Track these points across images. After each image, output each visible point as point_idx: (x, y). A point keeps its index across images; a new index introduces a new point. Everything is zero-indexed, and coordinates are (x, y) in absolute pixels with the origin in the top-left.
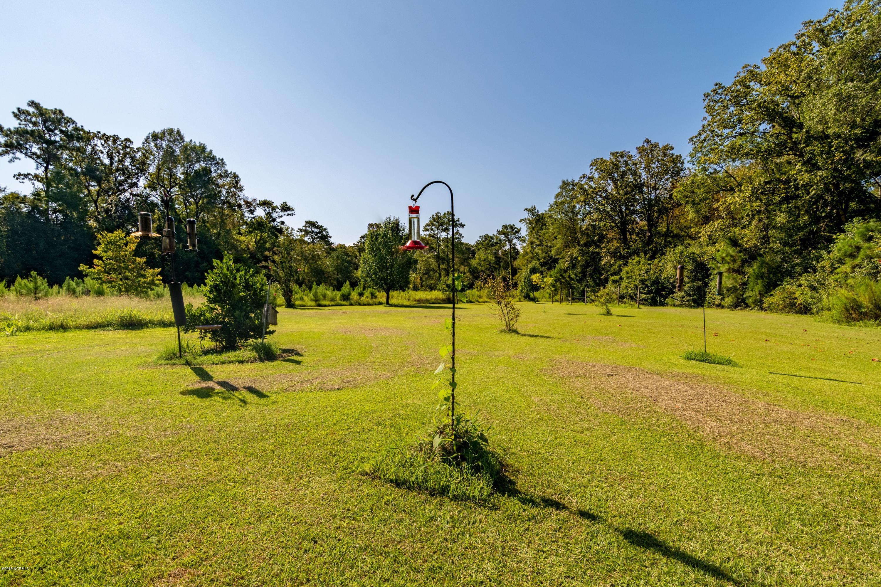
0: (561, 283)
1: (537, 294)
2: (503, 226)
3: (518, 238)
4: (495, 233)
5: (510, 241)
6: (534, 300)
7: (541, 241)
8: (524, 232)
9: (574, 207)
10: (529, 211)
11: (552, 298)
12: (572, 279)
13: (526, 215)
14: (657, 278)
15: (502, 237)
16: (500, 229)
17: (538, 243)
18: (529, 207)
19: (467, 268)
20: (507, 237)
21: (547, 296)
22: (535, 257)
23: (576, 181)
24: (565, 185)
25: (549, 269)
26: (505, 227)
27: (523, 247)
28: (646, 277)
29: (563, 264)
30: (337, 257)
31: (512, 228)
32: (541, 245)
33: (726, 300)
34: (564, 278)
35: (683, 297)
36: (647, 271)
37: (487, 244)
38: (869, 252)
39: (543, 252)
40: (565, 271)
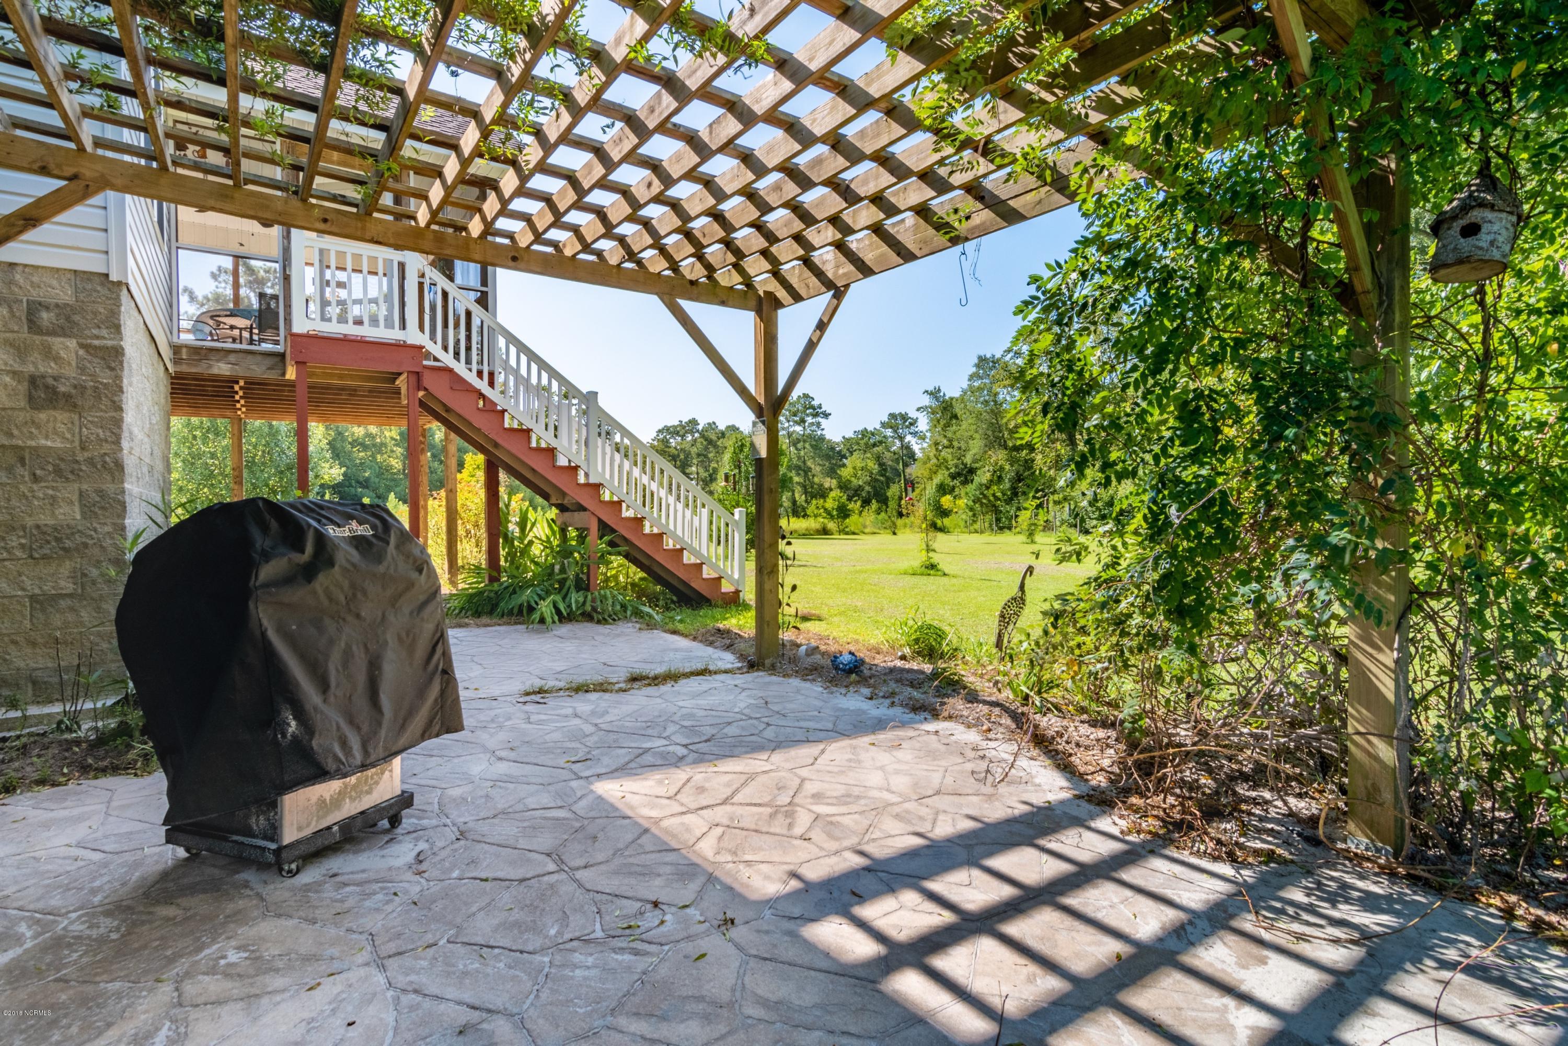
0: (982, 504)
1: (946, 521)
2: (890, 415)
3: (915, 434)
4: (878, 426)
5: (901, 438)
6: (942, 530)
7: (950, 441)
8: (923, 424)
9: (996, 394)
10: (931, 393)
11: (970, 527)
12: (997, 499)
13: (926, 401)
15: (889, 432)
16: (885, 420)
17: (945, 443)
18: (931, 388)
19: (834, 482)
20: (895, 431)
21: (962, 524)
22: (942, 464)
23: (998, 356)
24: (982, 360)
25: (965, 482)
26: (893, 416)
27: (922, 449)
29: (983, 477)
31: (904, 417)
32: (951, 446)
34: (985, 496)
37: (866, 444)
39: (953, 458)
40: (988, 488)
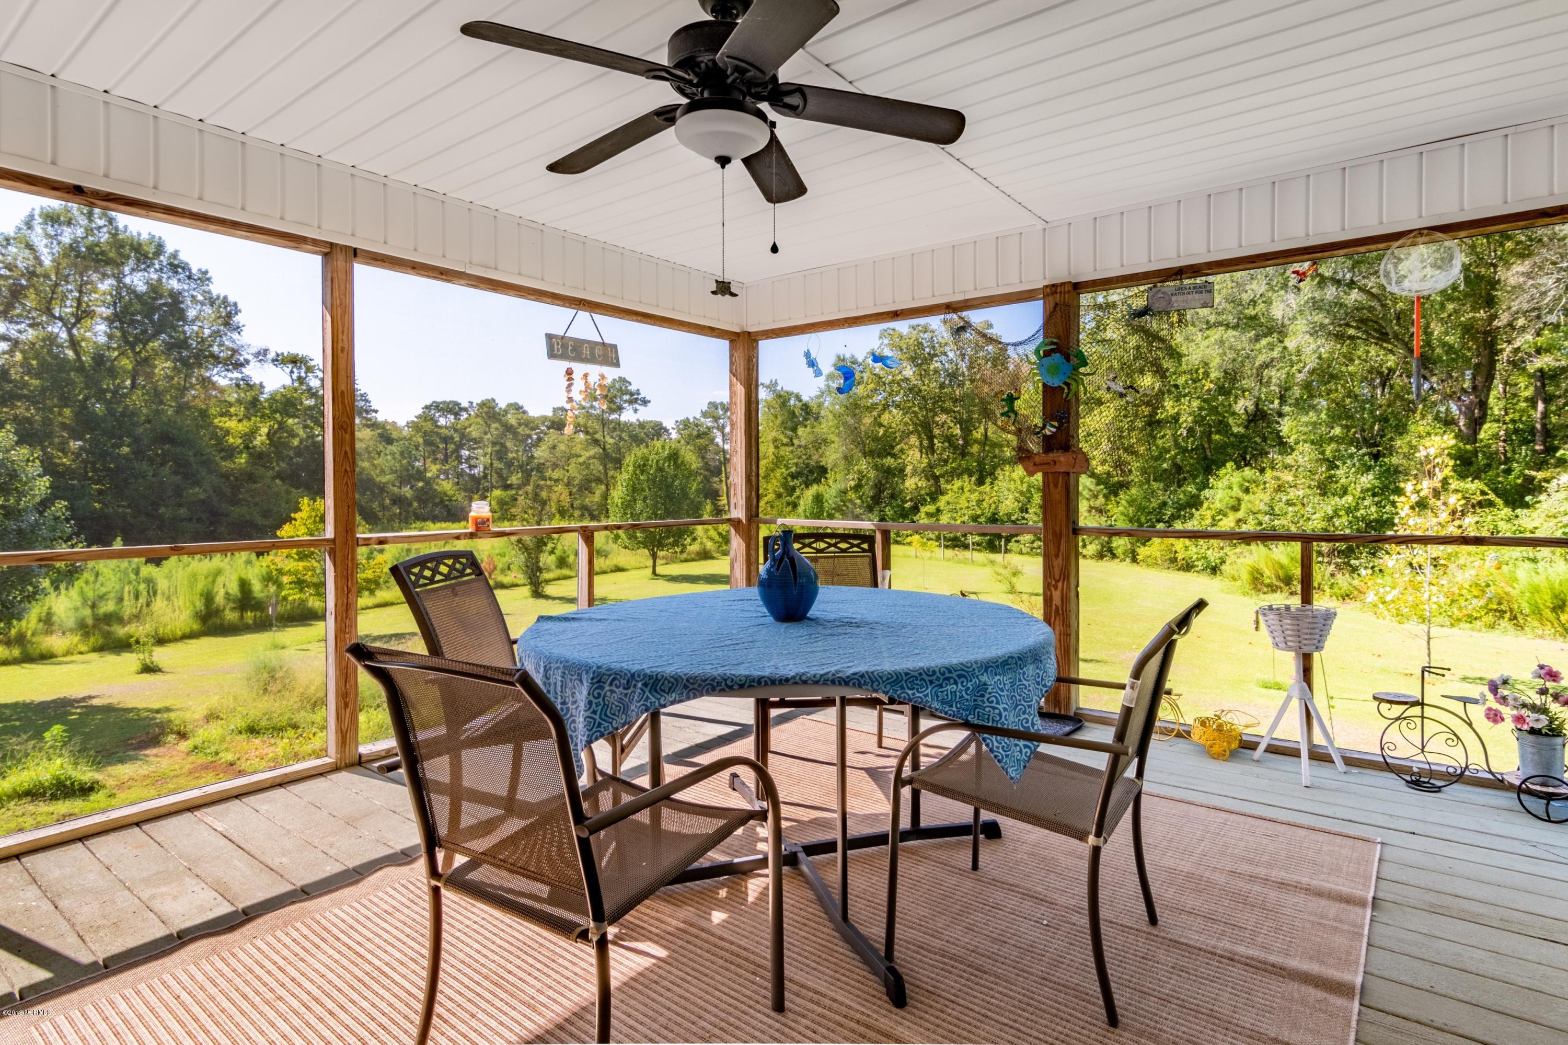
2: (710, 403)
4: (698, 416)
5: (722, 430)
14: (994, 514)
15: (710, 422)
16: (705, 408)
17: (785, 440)
20: (716, 422)
28: (979, 512)
30: (402, 453)
33: (1089, 547)
35: (1033, 542)
36: (980, 502)
38: (1250, 506)
